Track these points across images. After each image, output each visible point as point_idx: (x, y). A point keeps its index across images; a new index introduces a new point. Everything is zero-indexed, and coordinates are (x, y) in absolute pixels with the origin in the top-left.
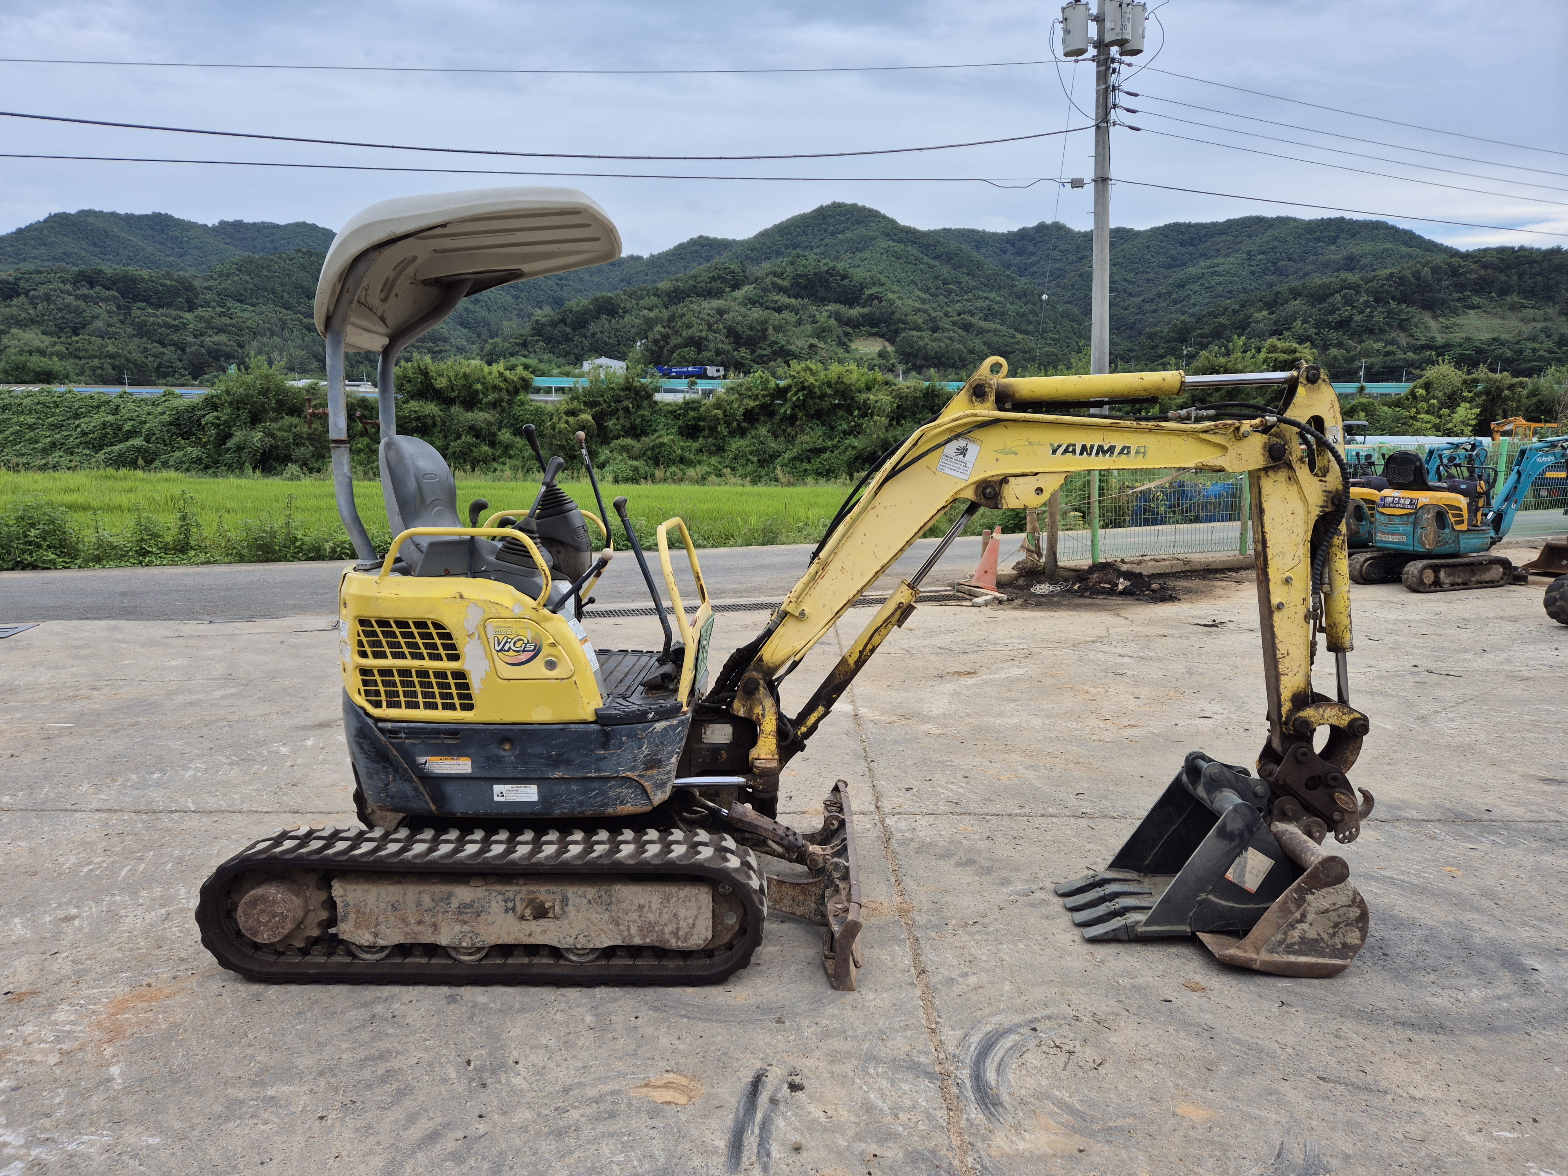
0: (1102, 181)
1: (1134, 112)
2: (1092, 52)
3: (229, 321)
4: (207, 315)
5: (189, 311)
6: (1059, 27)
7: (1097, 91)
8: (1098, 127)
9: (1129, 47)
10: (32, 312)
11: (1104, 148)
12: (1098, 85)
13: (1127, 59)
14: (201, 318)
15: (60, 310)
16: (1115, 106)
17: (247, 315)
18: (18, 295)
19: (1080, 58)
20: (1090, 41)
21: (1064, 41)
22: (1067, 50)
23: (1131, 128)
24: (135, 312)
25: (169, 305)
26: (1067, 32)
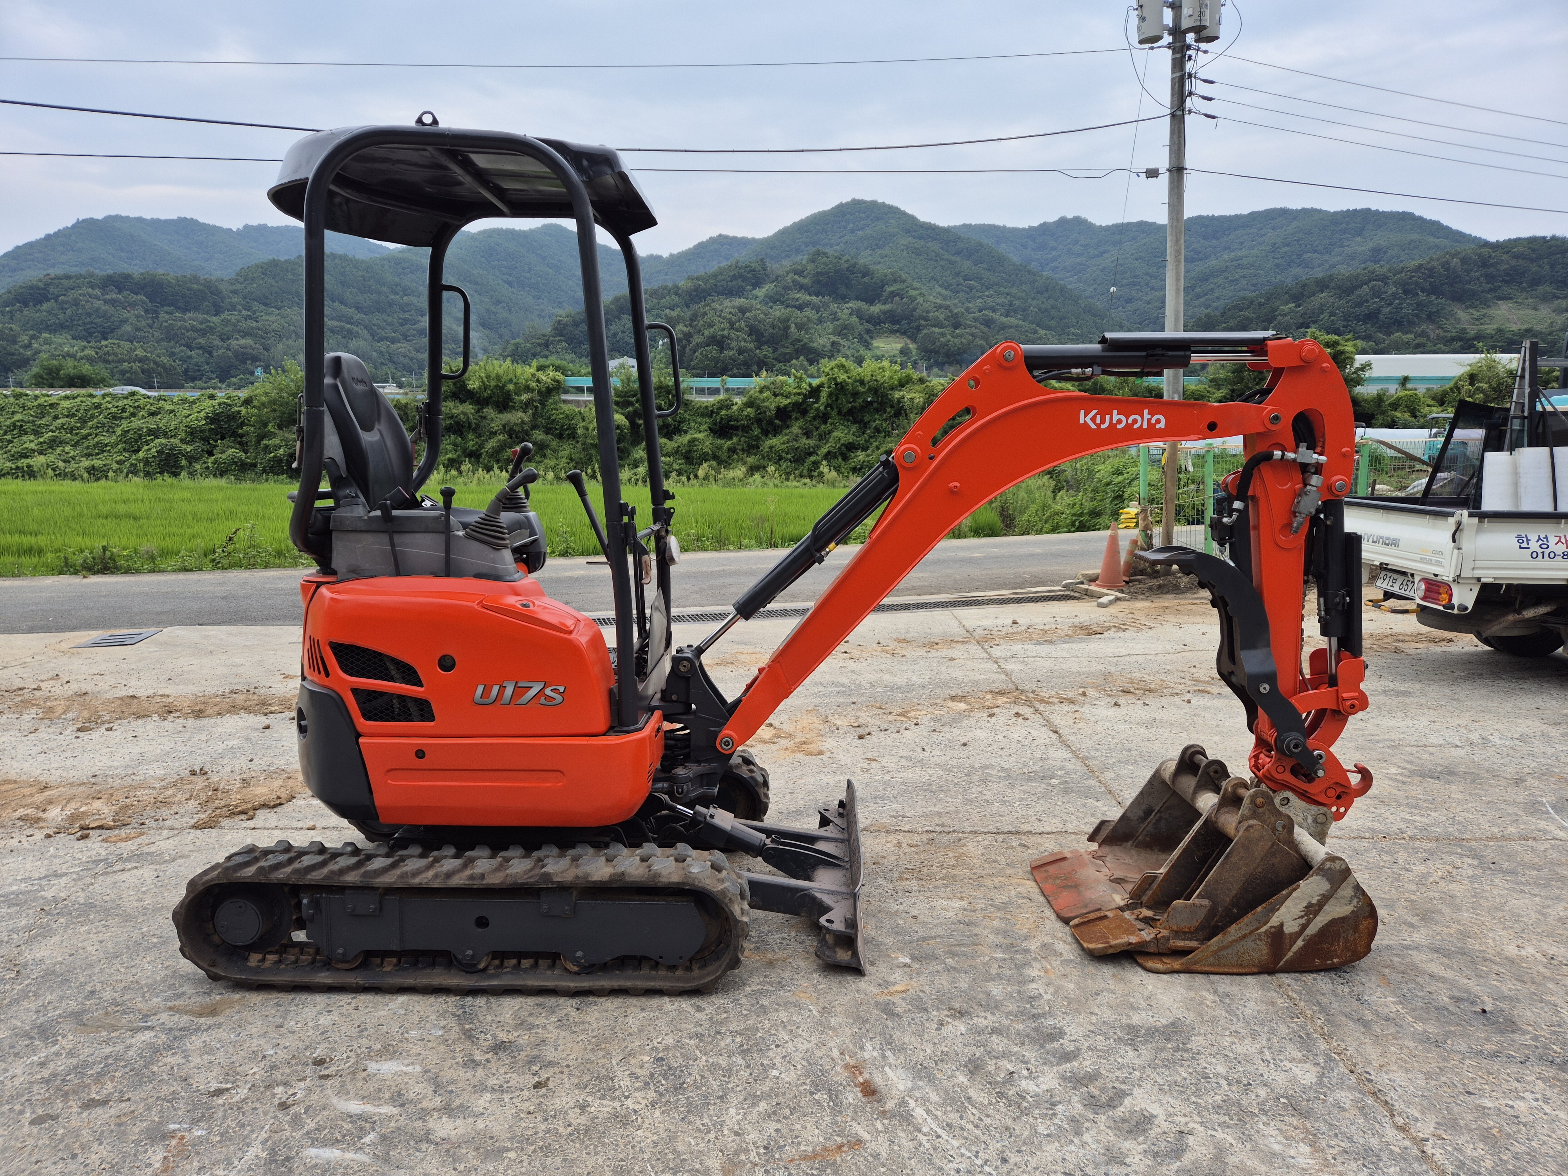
0: (1177, 171)
1: (1210, 99)
2: (1167, 39)
3: (254, 324)
4: (233, 319)
5: (216, 315)
6: (1134, 16)
7: (1173, 80)
8: (1173, 115)
9: (1205, 33)
10: (61, 316)
11: (1179, 137)
12: (1173, 72)
13: (1203, 46)
14: (226, 322)
15: (89, 315)
16: (1191, 94)
17: (273, 318)
18: (48, 300)
19: (1155, 45)
20: (1165, 27)
21: (1139, 28)
22: (1142, 37)
23: (1207, 116)
24: (163, 316)
25: (196, 309)
26: (1142, 19)
